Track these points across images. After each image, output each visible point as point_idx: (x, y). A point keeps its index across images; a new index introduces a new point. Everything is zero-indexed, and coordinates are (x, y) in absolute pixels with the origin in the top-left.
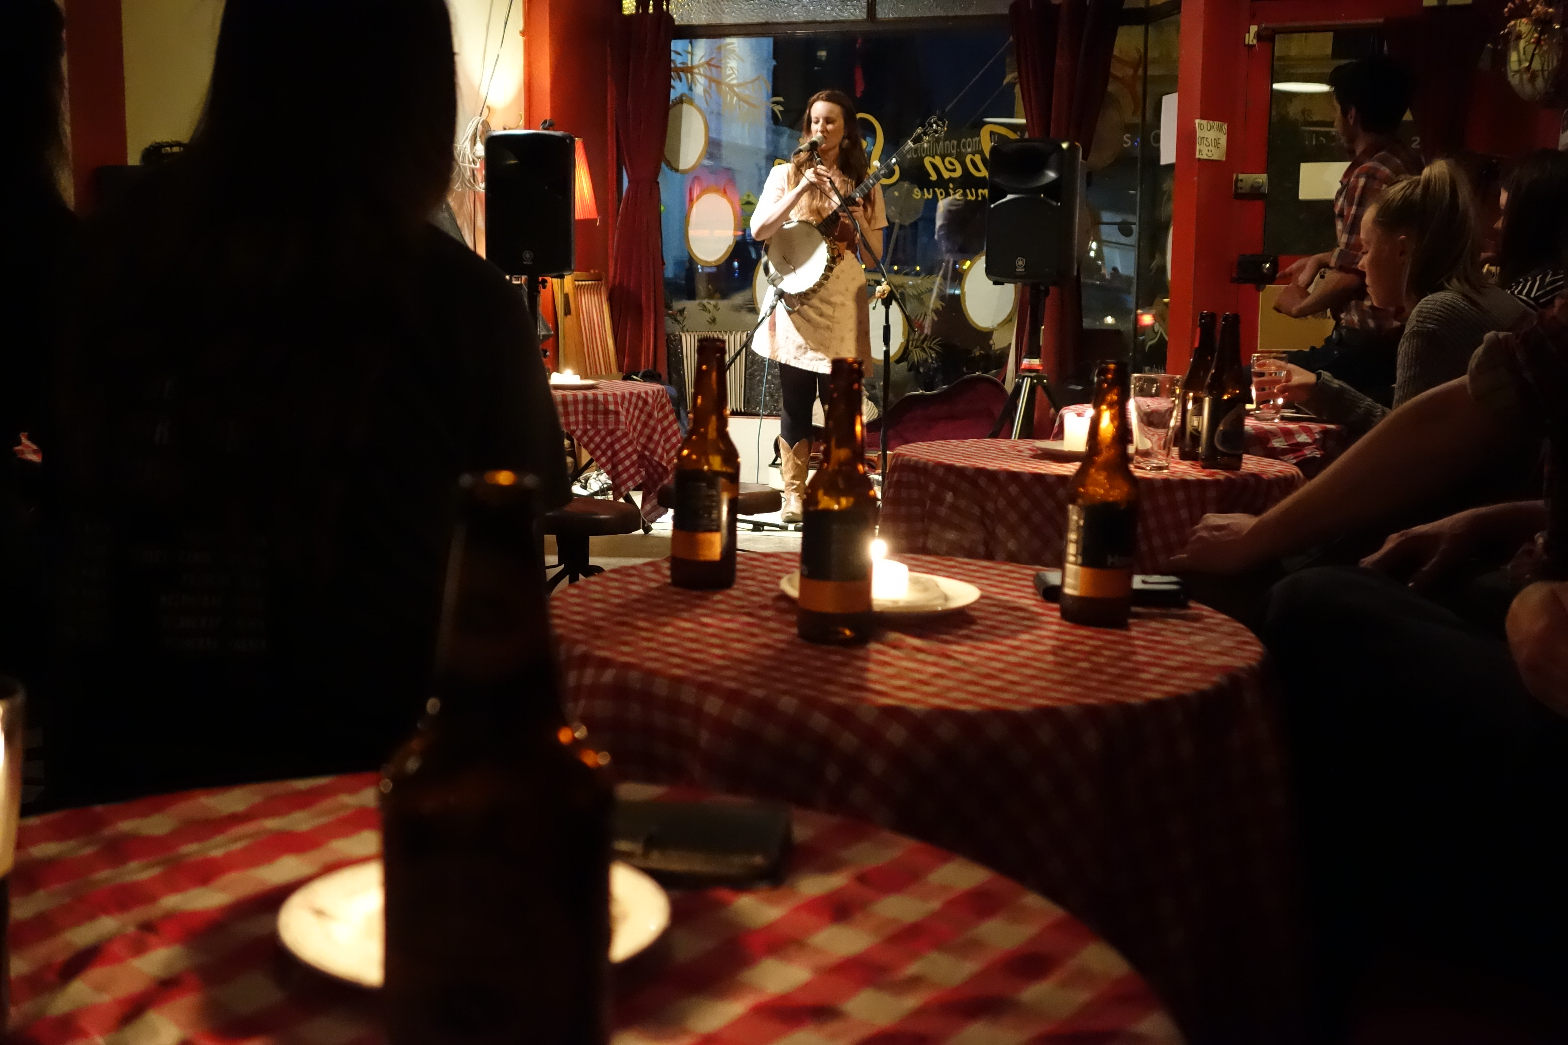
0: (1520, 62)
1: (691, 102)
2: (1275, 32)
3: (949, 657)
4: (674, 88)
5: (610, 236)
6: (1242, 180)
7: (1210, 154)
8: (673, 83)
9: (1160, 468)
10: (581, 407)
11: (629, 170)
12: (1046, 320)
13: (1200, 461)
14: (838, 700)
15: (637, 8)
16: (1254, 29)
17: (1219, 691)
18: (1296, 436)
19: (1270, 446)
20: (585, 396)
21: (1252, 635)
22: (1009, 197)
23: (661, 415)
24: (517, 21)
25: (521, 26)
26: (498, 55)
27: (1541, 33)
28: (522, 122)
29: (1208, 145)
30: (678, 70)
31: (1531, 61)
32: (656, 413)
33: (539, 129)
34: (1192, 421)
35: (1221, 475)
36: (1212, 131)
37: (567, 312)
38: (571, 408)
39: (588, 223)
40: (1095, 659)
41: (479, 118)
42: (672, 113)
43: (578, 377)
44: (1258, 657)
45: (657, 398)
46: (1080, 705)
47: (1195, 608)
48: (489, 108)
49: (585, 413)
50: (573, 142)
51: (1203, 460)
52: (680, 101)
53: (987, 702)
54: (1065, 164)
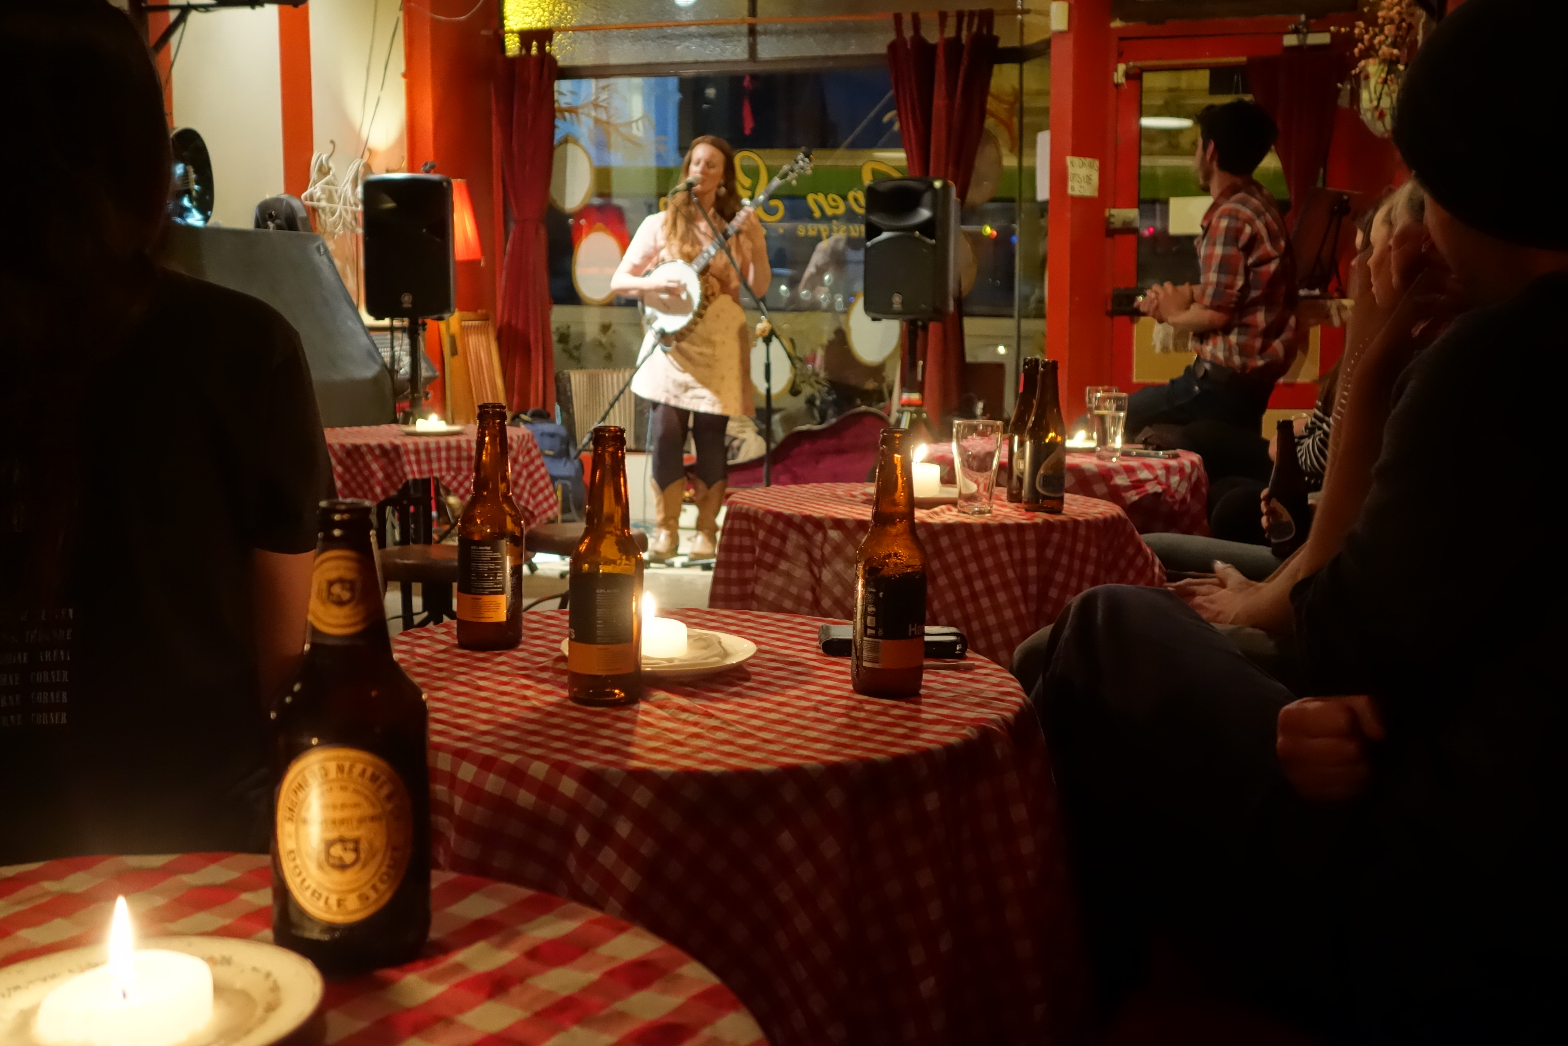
0: (1371, 101)
1: (576, 142)
2: (1143, 70)
3: (711, 716)
4: (558, 128)
5: (498, 276)
6: (1113, 216)
7: (1082, 191)
8: (557, 123)
9: (981, 512)
10: (443, 454)
11: (515, 210)
13: (1023, 504)
14: (587, 764)
15: (521, 49)
16: (1122, 67)
17: (967, 743)
18: (1138, 472)
19: (1112, 483)
20: (448, 443)
21: (1018, 685)
22: (885, 235)
23: (527, 459)
24: (399, 64)
25: (402, 68)
26: (379, 99)
27: (1388, 73)
28: (405, 164)
29: (1079, 180)
30: (562, 111)
31: (1379, 99)
32: (520, 458)
33: (418, 172)
34: (1018, 464)
35: (1040, 517)
36: (1084, 168)
37: (454, 352)
38: (434, 455)
39: (471, 265)
40: (854, 714)
41: (360, 160)
42: (557, 153)
43: (443, 422)
44: (1016, 708)
45: (522, 443)
46: (824, 762)
47: (973, 659)
48: (370, 151)
49: (448, 459)
50: (450, 183)
51: (1026, 503)
52: (565, 141)
53: (733, 761)
54: (940, 202)
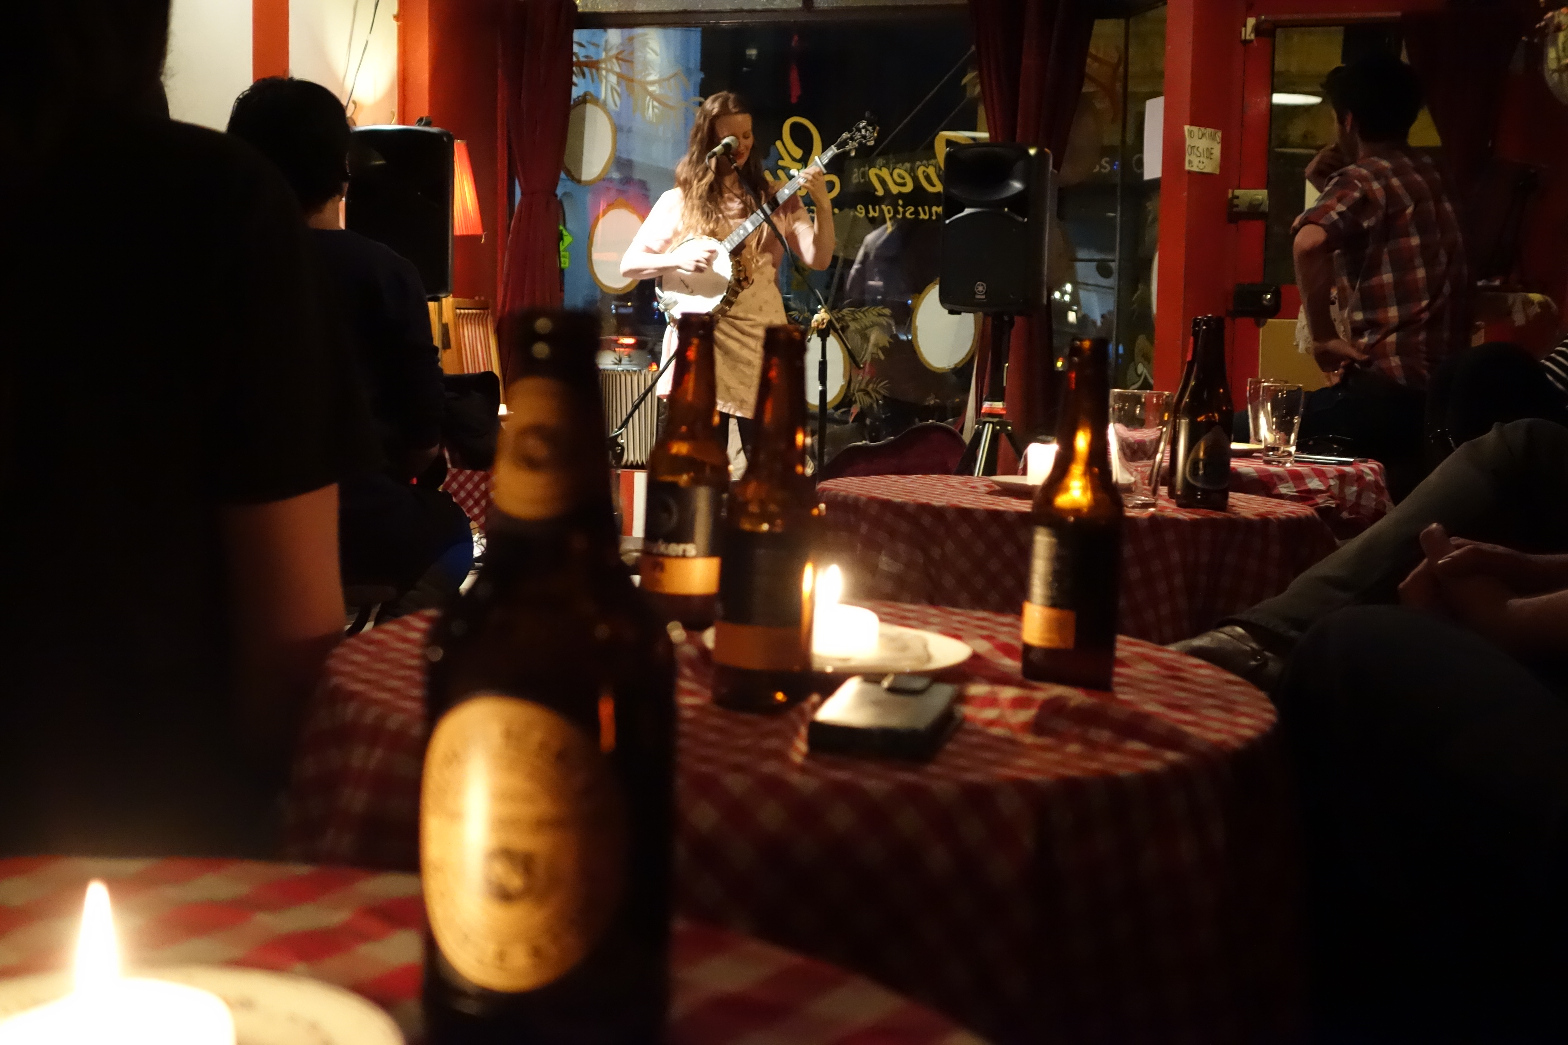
0: (1559, 59)
1: (596, 102)
2: (1277, 25)
4: (576, 85)
5: (499, 257)
6: (1237, 197)
7: (1201, 166)
8: (575, 79)
9: (1144, 506)
11: (522, 180)
12: (1011, 357)
16: (1251, 22)
18: (1307, 481)
22: (968, 211)
25: (394, 8)
26: (367, 42)
28: (394, 117)
29: (1198, 155)
30: (580, 64)
33: (414, 125)
36: (1204, 139)
39: (469, 240)
42: (573, 115)
48: (354, 103)
50: (452, 141)
52: (583, 100)
54: (1033, 174)
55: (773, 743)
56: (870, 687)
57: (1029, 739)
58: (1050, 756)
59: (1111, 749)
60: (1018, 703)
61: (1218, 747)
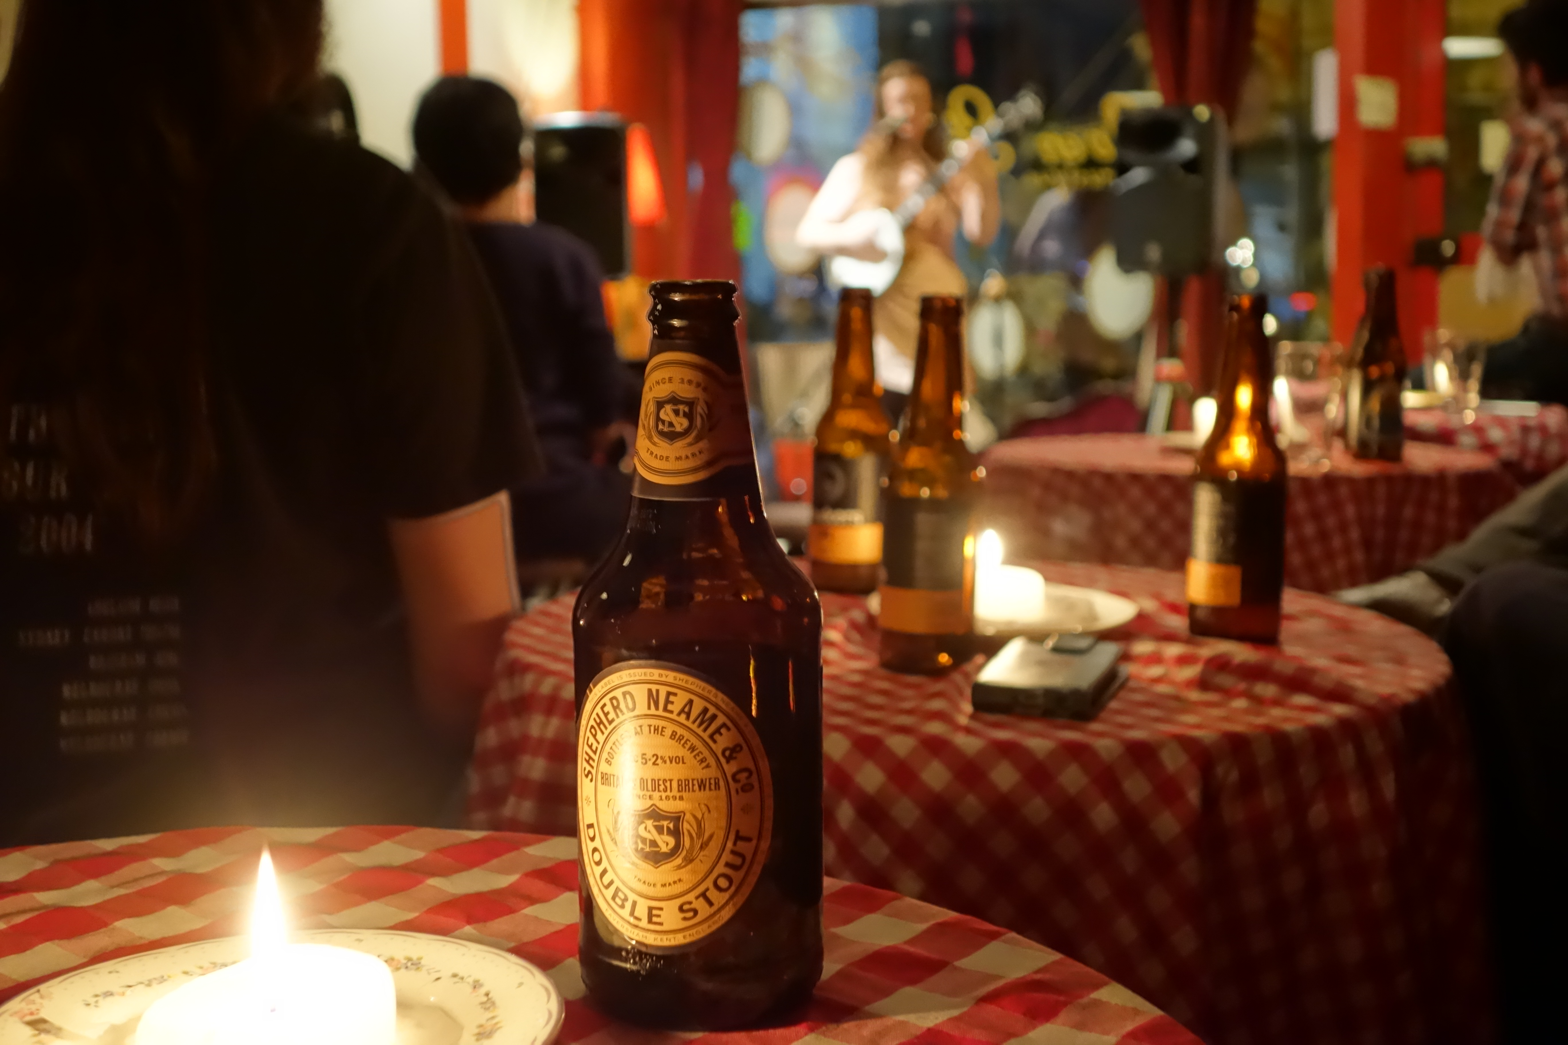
7: (1375, 121)
36: (1378, 90)
39: (649, 229)
55: (937, 705)
56: (1034, 648)
57: (1195, 695)
58: (1216, 712)
59: (1276, 702)
60: (1183, 661)
61: (1387, 699)
